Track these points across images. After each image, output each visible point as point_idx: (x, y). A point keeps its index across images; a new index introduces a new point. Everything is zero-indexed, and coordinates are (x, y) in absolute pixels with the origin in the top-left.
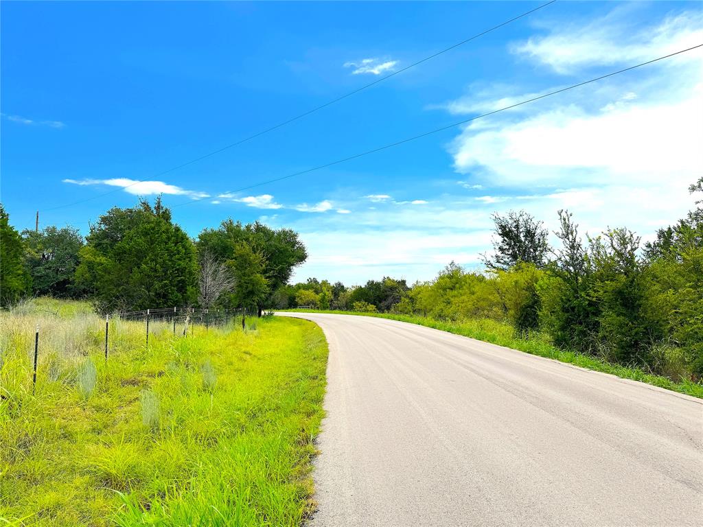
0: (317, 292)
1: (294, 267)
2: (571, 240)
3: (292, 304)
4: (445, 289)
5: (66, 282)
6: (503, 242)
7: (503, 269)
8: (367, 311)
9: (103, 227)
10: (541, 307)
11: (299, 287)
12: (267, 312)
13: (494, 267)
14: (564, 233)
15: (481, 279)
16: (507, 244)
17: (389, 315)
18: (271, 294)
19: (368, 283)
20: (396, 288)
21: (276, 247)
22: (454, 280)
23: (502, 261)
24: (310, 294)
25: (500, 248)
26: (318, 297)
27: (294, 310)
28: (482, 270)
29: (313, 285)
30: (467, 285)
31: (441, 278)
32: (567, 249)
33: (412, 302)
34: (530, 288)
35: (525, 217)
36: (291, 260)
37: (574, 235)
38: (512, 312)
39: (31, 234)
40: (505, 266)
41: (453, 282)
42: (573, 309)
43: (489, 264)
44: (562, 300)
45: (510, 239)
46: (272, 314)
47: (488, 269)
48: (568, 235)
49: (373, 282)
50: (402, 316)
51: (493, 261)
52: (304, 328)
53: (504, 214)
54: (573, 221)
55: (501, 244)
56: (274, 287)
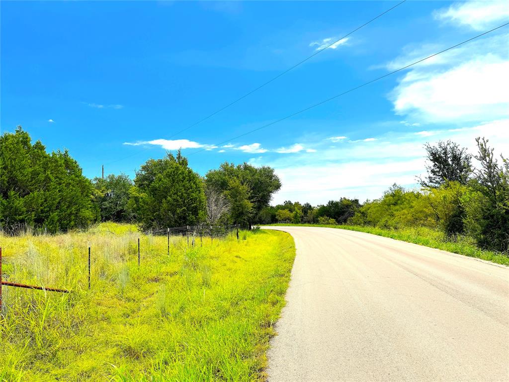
0: (291, 211)
1: (272, 194)
2: (488, 161)
3: (274, 220)
4: (389, 205)
5: (122, 211)
6: (434, 166)
7: (435, 188)
8: (328, 223)
9: (143, 173)
10: (465, 216)
11: (279, 207)
12: (255, 227)
13: (428, 186)
14: (482, 156)
15: (418, 196)
16: (438, 167)
17: (346, 226)
18: (256, 214)
19: (329, 203)
20: (351, 206)
21: (258, 179)
22: (396, 198)
23: (434, 181)
24: (286, 212)
25: (432, 171)
26: (292, 215)
27: (275, 224)
28: (418, 189)
29: (289, 206)
30: (407, 201)
31: (386, 196)
32: (485, 169)
33: (364, 216)
34: (456, 202)
35: (452, 145)
36: (270, 189)
37: (490, 157)
38: (442, 221)
39: (99, 180)
40: (437, 185)
41: (396, 199)
42: (492, 216)
43: (423, 184)
44: (483, 210)
45: (440, 163)
46: (259, 228)
47: (423, 188)
48: (485, 157)
49: (332, 202)
50: (355, 227)
51: (427, 181)
52: (281, 237)
53: (435, 144)
54: (488, 146)
55: (432, 168)
56: (259, 208)
